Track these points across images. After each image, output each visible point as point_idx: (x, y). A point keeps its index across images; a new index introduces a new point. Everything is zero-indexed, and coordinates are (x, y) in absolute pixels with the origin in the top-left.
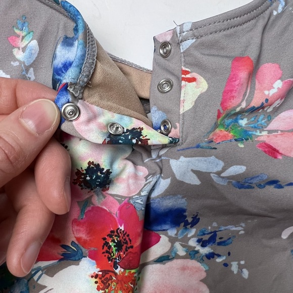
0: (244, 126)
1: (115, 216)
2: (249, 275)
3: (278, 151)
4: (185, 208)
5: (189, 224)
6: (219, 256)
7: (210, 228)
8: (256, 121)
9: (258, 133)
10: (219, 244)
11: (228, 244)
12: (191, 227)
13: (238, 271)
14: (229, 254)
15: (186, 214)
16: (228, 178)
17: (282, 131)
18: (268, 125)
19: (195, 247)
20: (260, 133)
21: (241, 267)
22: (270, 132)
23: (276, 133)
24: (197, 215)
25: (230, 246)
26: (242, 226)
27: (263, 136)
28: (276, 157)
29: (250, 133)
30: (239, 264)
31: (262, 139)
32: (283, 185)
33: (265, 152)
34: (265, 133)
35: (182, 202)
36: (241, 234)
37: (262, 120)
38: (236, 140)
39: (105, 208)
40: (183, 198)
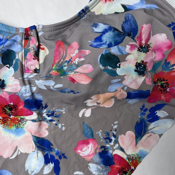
0: (65, 69)
1: (7, 100)
2: (65, 129)
3: (75, 81)
4: (42, 100)
5: (44, 107)
6: (54, 121)
7: (52, 110)
8: (71, 67)
9: (70, 73)
10: (55, 117)
11: (58, 117)
12: (44, 109)
13: (61, 128)
14: (58, 121)
15: (43, 103)
16: (57, 88)
17: (80, 73)
18: (77, 69)
19: (45, 117)
20: (71, 73)
21: (62, 126)
22: (75, 72)
23: (77, 74)
24: (47, 104)
25: (59, 118)
26: (64, 110)
27: (71, 74)
28: (74, 83)
29: (67, 73)
30: (62, 125)
31: (70, 76)
32: (76, 92)
33: (70, 80)
34: (73, 73)
35: (41, 97)
36: (64, 113)
37: (74, 67)
38: (60, 75)
39: (3, 96)
40: (41, 95)
